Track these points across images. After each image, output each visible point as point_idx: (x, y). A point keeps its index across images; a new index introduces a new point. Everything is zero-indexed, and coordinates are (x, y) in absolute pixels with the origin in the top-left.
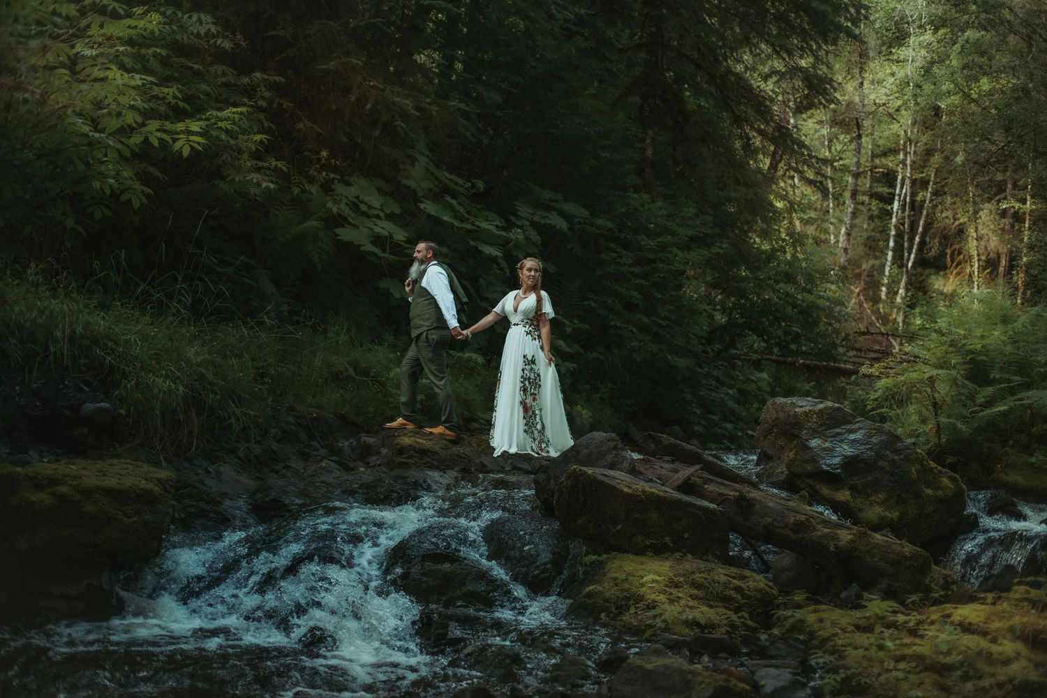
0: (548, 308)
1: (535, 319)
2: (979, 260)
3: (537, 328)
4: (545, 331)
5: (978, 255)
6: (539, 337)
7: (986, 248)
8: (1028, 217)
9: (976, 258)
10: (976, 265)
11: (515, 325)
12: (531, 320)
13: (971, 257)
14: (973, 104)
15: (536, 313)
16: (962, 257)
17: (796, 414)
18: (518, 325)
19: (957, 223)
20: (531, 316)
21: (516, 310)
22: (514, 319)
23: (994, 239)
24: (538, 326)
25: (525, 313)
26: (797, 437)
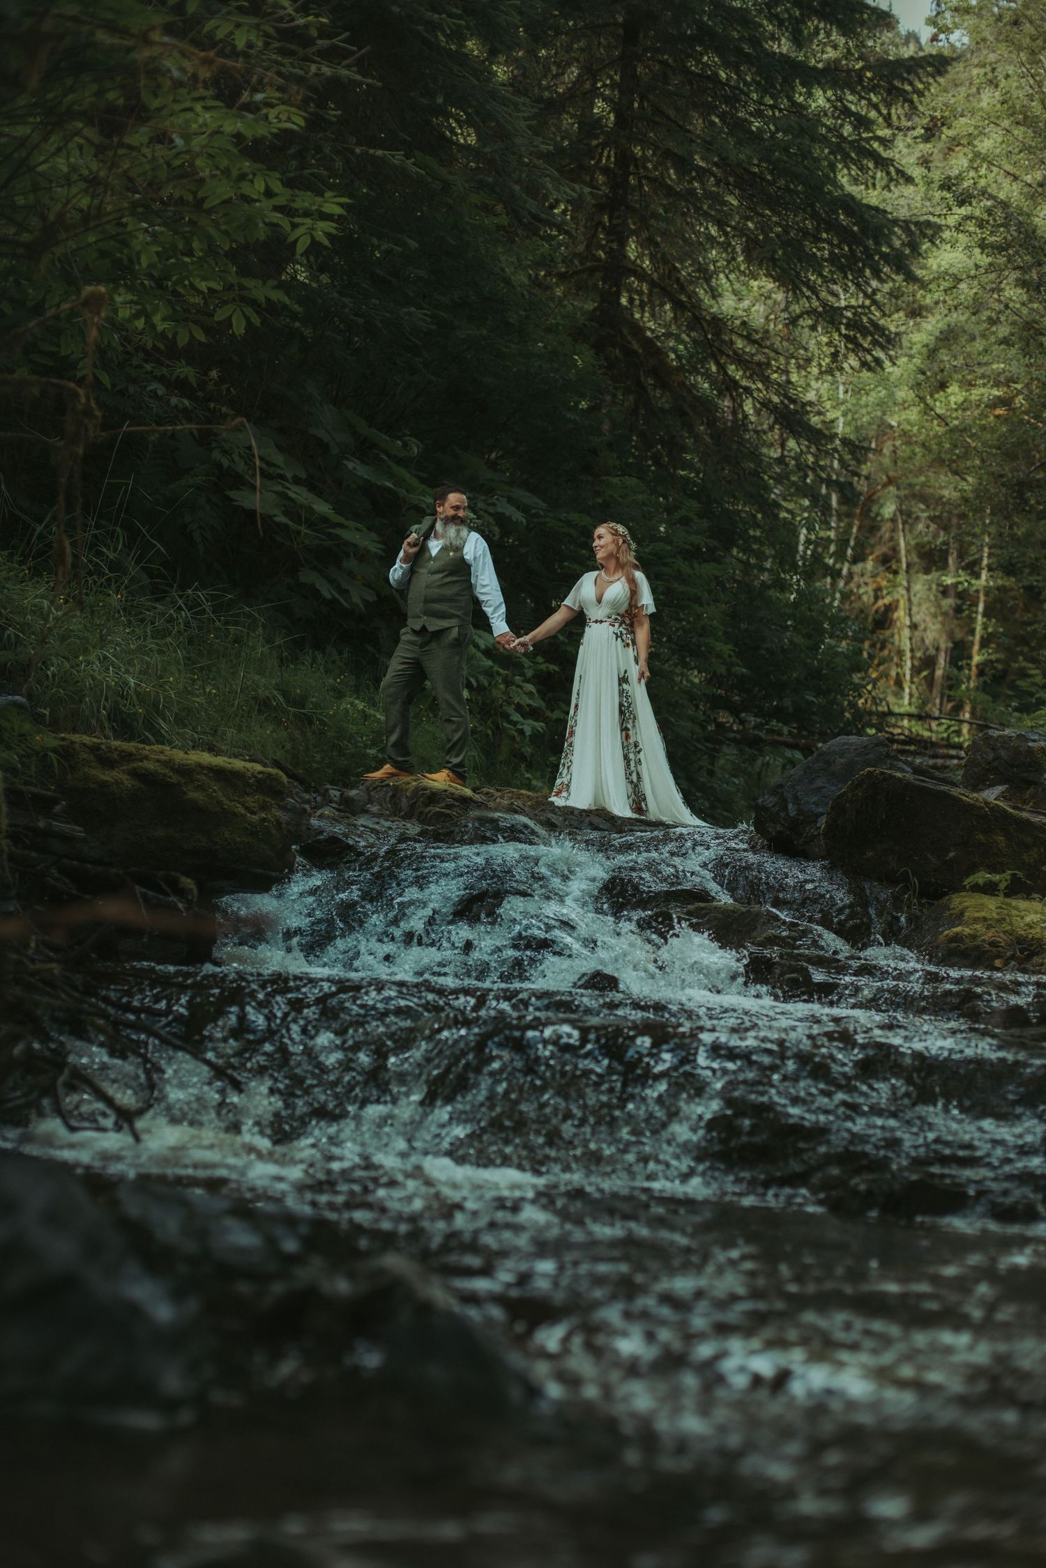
0: (647, 599)
1: (628, 616)
2: (912, 658)
3: (631, 629)
4: (643, 634)
5: (912, 650)
6: (634, 643)
7: (923, 640)
8: (982, 598)
9: (908, 654)
10: (909, 664)
11: (596, 622)
12: (622, 616)
13: (900, 653)
14: (935, 422)
15: (630, 605)
16: (886, 652)
17: (1030, 750)
18: (601, 622)
19: (880, 603)
20: (622, 610)
21: (599, 601)
22: (594, 613)
23: (933, 627)
24: (632, 625)
25: (614, 604)
26: (1035, 783)
